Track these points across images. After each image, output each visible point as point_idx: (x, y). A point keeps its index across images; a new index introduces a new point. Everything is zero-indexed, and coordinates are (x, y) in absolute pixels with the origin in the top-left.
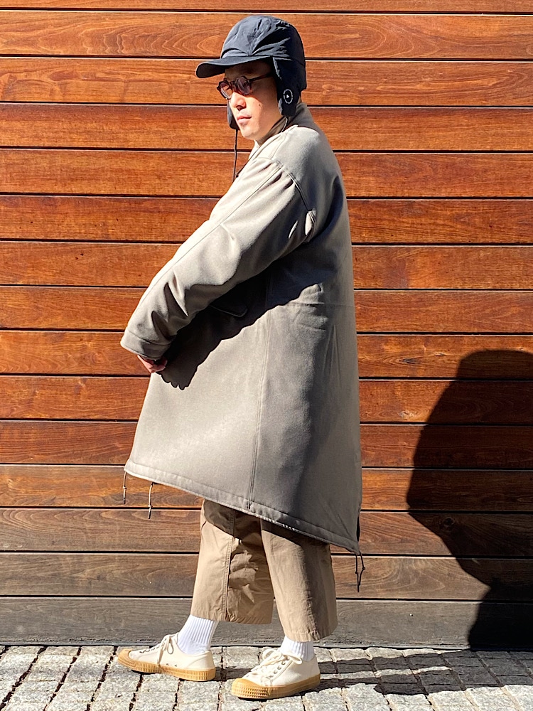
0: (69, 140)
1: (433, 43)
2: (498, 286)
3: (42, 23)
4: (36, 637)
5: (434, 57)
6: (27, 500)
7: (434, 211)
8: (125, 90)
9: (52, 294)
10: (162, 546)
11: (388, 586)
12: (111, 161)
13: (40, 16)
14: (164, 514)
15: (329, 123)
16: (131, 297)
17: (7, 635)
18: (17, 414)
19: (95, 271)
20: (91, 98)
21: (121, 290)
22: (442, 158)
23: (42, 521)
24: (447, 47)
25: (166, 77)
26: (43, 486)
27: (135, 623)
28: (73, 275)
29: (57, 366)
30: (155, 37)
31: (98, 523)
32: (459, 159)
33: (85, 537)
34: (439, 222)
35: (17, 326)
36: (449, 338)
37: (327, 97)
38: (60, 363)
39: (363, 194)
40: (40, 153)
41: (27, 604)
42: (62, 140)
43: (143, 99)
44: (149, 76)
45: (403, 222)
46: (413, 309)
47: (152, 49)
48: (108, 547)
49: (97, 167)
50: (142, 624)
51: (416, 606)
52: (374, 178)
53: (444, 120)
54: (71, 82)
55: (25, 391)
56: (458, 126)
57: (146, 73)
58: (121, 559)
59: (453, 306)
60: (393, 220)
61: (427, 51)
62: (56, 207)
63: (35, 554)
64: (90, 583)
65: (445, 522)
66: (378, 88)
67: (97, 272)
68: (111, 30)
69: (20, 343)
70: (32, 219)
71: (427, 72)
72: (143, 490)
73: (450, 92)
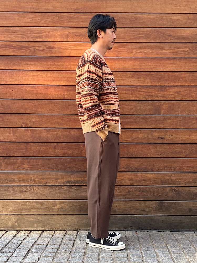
0: (52, 68)
1: (168, 37)
2: (189, 114)
3: (44, 31)
4: (40, 228)
5: (168, 42)
6: (38, 183)
7: (169, 90)
8: (70, 52)
9: (46, 117)
10: (82, 198)
11: (155, 211)
12: (66, 75)
13: (43, 29)
14: (82, 187)
15: (135, 63)
16: (72, 117)
17: (31, 227)
18: (35, 155)
19: (60, 109)
20: (60, 55)
21: (69, 115)
22: (171, 73)
23: (43, 190)
24: (172, 39)
25: (83, 48)
26: (43, 178)
27: (73, 223)
28: (53, 111)
29: (48, 139)
30: (80, 36)
31: (61, 190)
32: (176, 74)
33: (57, 195)
34: (170, 93)
35: (35, 127)
36: (174, 130)
37: (135, 54)
38: (49, 138)
39: (146, 85)
40: (43, 72)
41: (38, 217)
42: (50, 68)
43: (76, 55)
44: (78, 48)
45: (159, 94)
46: (162, 121)
47: (79, 40)
48: (64, 198)
49: (61, 76)
50: (75, 223)
51: (164, 217)
52: (150, 80)
53: (172, 61)
54: (54, 50)
55: (38, 148)
56: (176, 63)
58: (69, 202)
59: (175, 120)
60: (156, 93)
61: (166, 40)
62: (48, 89)
63: (40, 200)
64: (58, 210)
65: (174, 190)
66: (150, 52)
67: (61, 109)
68: (66, 33)
69: (36, 132)
70: (41, 93)
71: (166, 47)
72: (76, 179)
73: (174, 53)
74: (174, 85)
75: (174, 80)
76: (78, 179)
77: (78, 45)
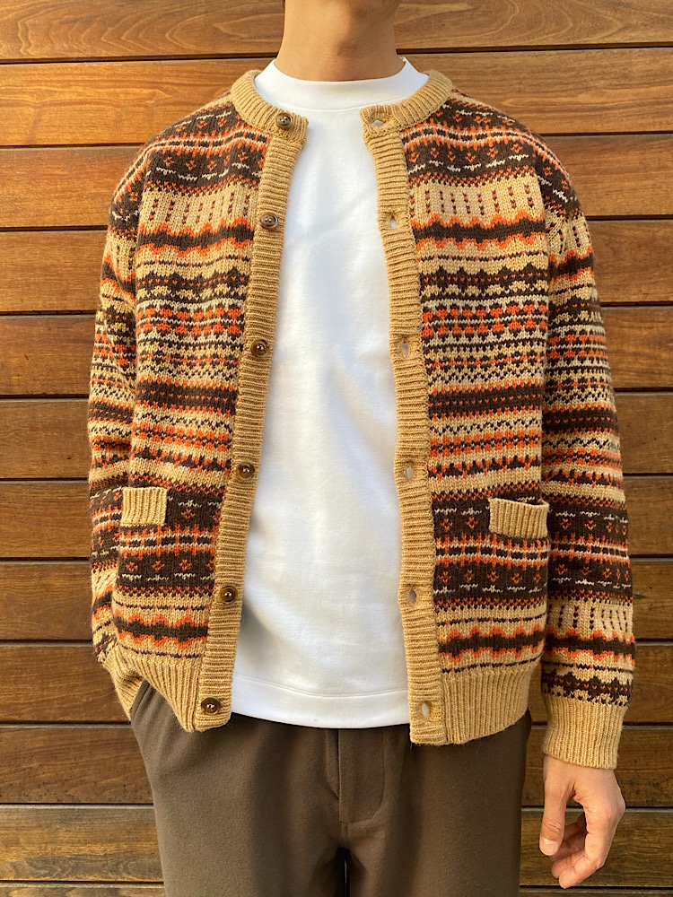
1: (609, 16)
5: (609, 41)
8: (35, 122)
12: (13, 252)
21: (36, 485)
22: (629, 230)
24: (634, 22)
25: (109, 94)
30: (88, 23)
34: (625, 348)
44: (79, 94)
47: (84, 45)
53: (633, 158)
56: (659, 169)
57: (73, 89)
59: (659, 506)
61: (594, 31)
66: (505, 103)
71: (597, 71)
72: (85, 850)
73: (643, 105)
74: (648, 299)
75: (646, 268)
76: (98, 849)
77: (80, 78)
